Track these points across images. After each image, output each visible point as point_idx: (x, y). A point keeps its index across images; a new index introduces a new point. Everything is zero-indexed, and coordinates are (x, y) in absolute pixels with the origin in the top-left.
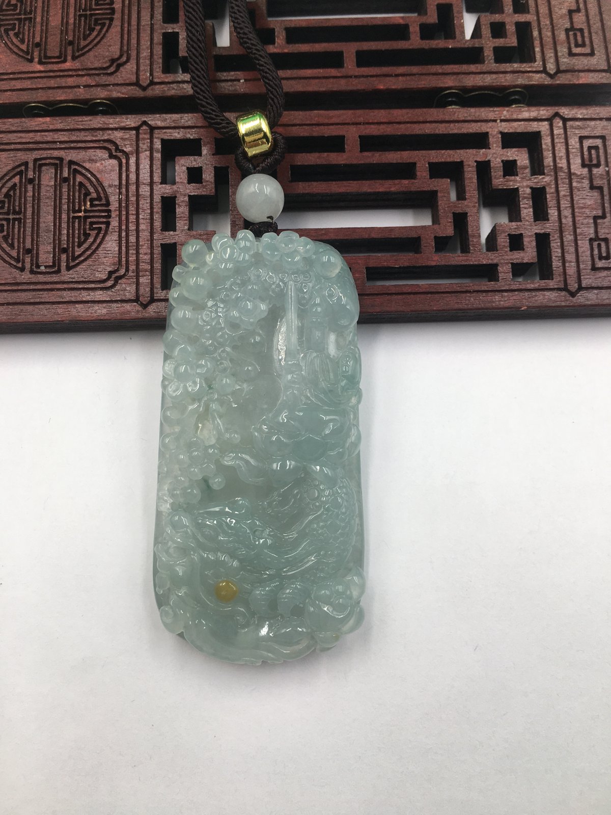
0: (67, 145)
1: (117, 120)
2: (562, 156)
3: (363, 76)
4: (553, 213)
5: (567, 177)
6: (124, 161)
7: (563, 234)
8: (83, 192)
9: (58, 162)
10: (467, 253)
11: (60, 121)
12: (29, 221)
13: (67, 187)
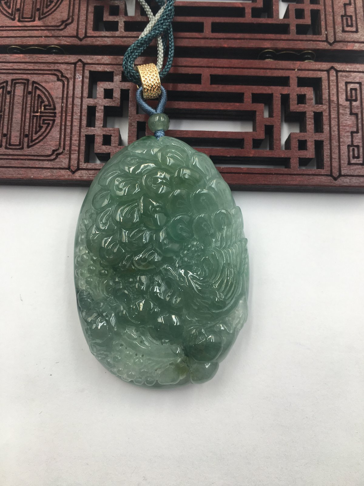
0: (32, 72)
1: (62, 58)
2: (333, 94)
3: (215, 38)
4: (326, 128)
5: (336, 107)
6: (66, 83)
7: (332, 141)
8: (40, 100)
9: (26, 82)
10: (272, 150)
11: (29, 57)
12: (6, 117)
13: (30, 97)
